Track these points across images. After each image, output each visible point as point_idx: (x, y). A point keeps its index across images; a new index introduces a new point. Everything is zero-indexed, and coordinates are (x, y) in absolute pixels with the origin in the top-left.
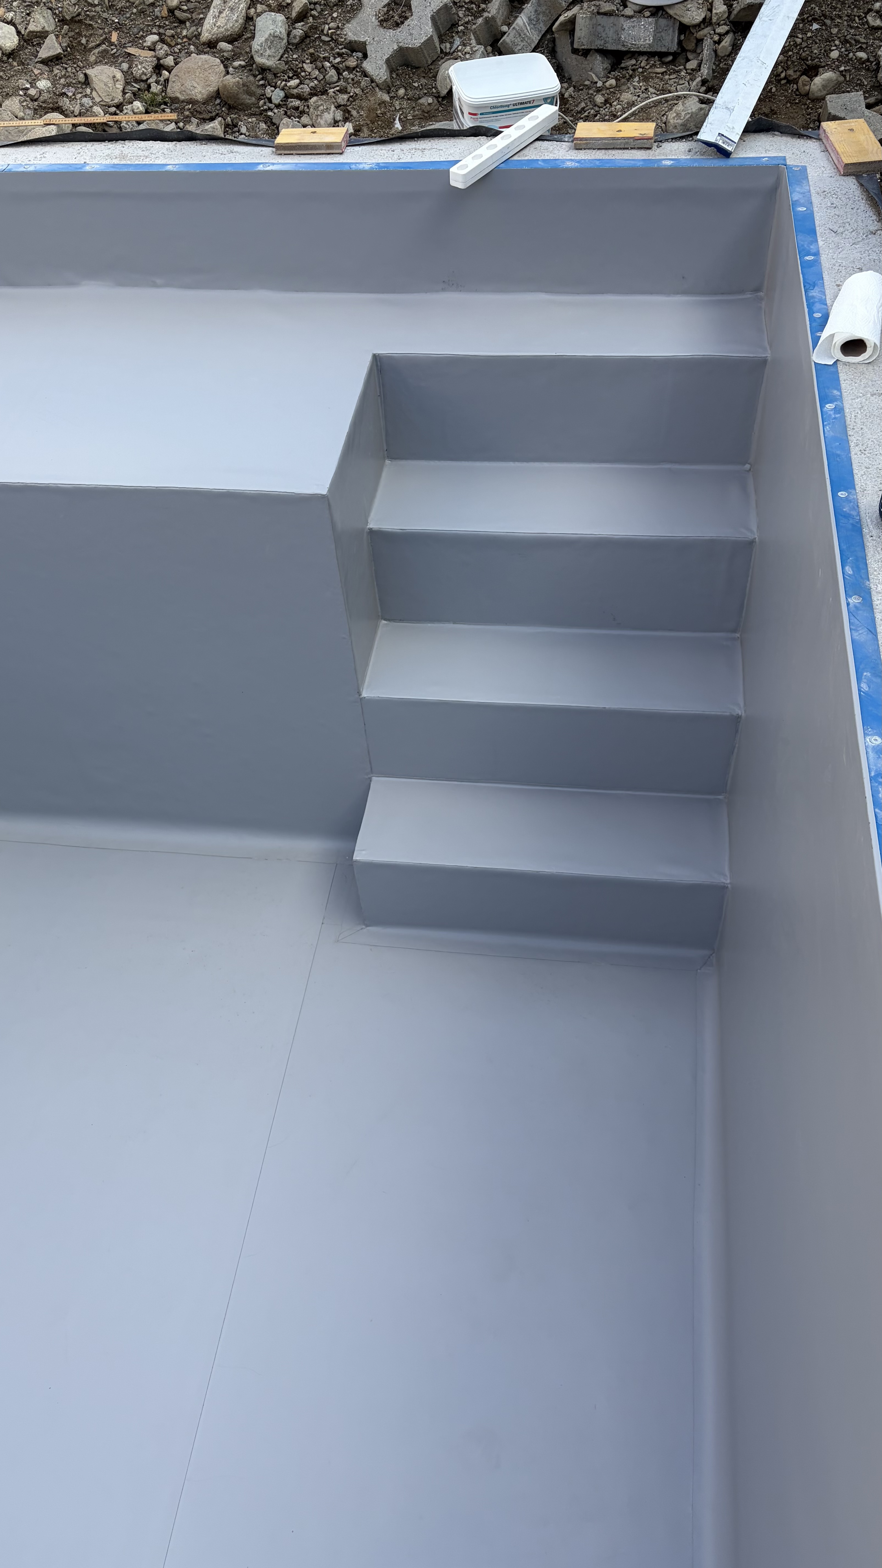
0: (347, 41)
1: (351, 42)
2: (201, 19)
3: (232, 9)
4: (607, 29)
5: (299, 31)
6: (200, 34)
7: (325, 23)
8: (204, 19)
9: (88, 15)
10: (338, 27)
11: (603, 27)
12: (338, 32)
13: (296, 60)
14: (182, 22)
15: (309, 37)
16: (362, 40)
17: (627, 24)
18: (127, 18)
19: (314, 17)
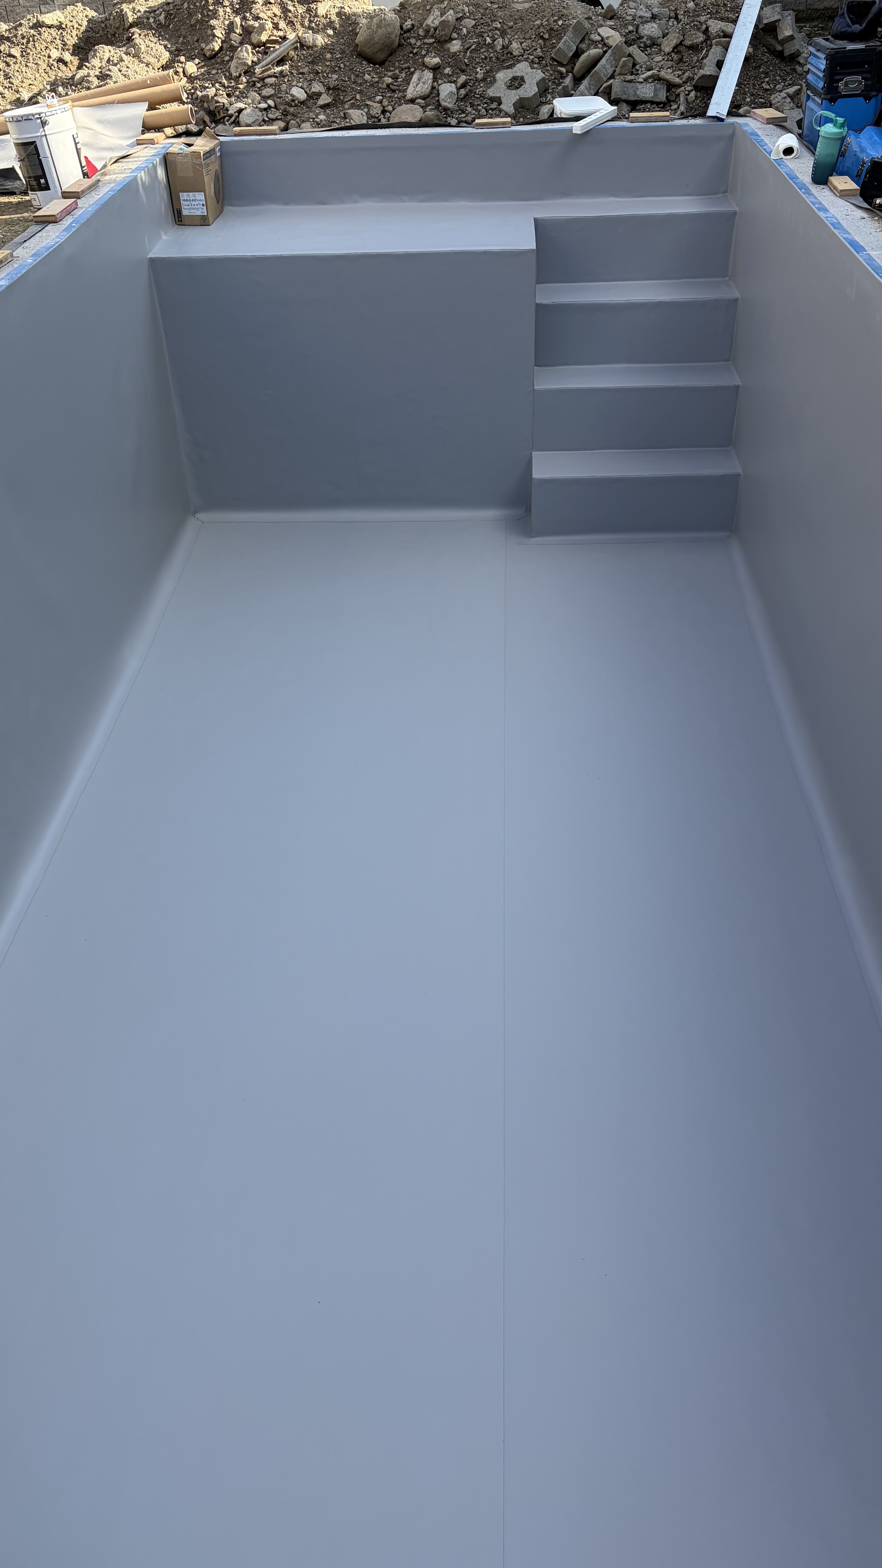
0: (490, 97)
1: (491, 97)
2: (405, 89)
3: (424, 83)
4: (629, 89)
5: (463, 92)
6: (406, 96)
7: (476, 89)
8: (407, 89)
9: (343, 86)
10: (484, 91)
11: (627, 88)
12: (484, 93)
13: (463, 105)
14: (394, 91)
15: (468, 96)
16: (498, 96)
17: (640, 86)
18: (365, 88)
19: (470, 86)
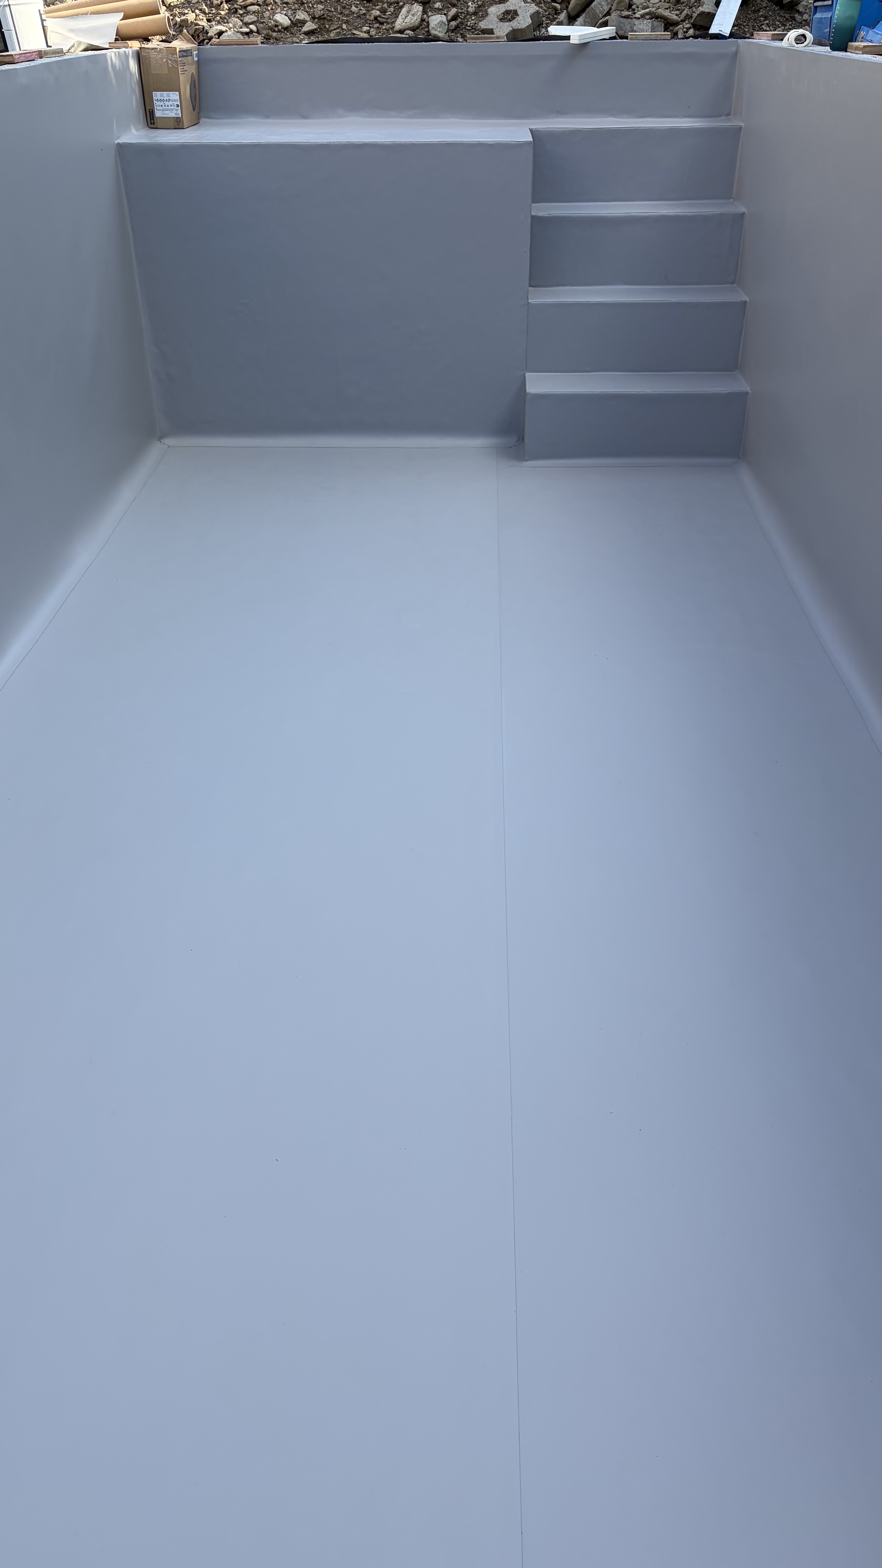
0: (481, 29)
2: (394, 21)
3: (413, 15)
7: (468, 22)
9: (329, 16)
10: (475, 23)
15: (459, 28)
16: (490, 28)
17: (637, 22)
18: (352, 19)
19: (461, 18)
